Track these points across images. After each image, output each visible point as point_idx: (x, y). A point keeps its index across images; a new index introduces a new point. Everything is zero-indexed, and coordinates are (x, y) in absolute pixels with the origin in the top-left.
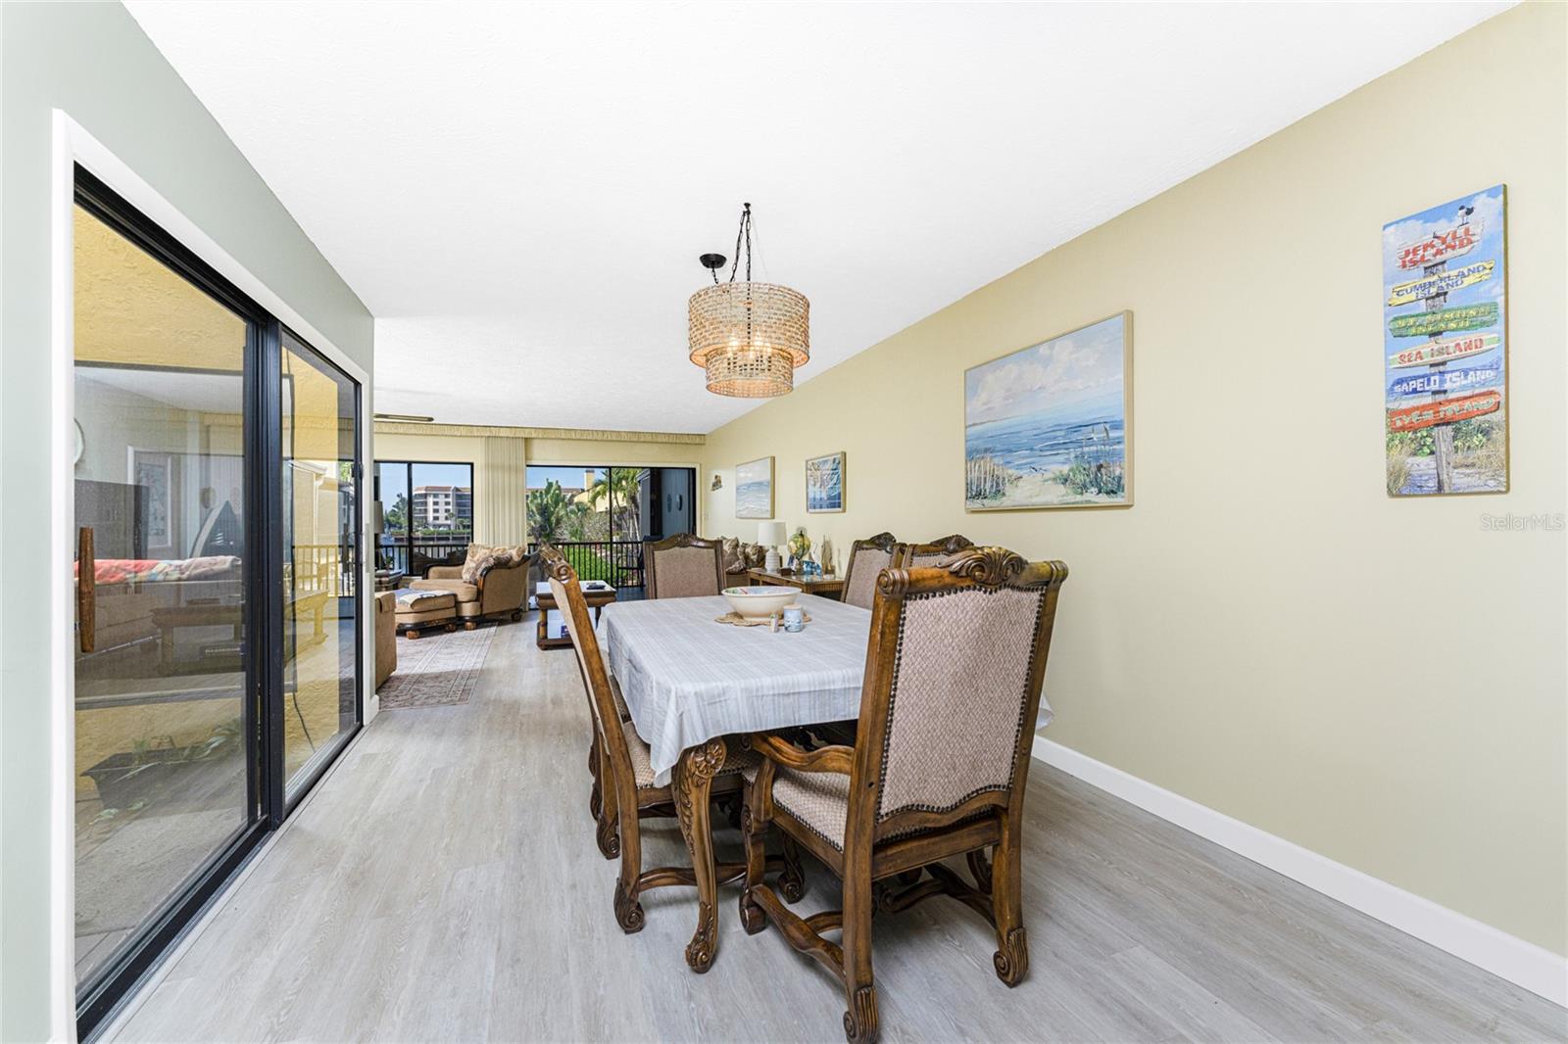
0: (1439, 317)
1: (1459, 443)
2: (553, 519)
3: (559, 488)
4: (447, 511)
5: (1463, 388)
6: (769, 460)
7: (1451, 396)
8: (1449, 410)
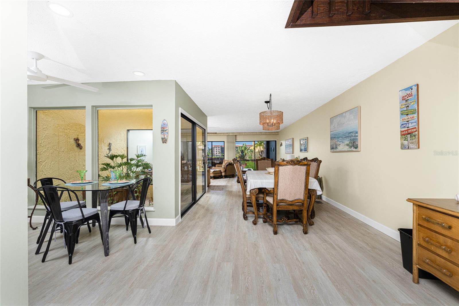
0: (408, 111)
1: (411, 138)
2: (244, 154)
3: (246, 145)
4: (219, 152)
5: (412, 126)
6: (292, 139)
7: (410, 128)
8: (410, 131)
